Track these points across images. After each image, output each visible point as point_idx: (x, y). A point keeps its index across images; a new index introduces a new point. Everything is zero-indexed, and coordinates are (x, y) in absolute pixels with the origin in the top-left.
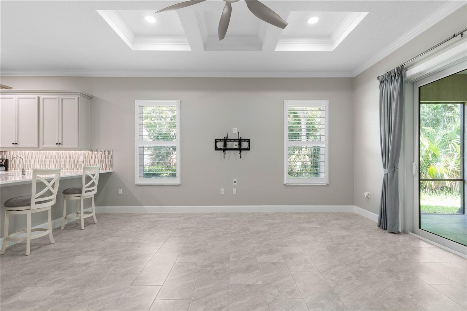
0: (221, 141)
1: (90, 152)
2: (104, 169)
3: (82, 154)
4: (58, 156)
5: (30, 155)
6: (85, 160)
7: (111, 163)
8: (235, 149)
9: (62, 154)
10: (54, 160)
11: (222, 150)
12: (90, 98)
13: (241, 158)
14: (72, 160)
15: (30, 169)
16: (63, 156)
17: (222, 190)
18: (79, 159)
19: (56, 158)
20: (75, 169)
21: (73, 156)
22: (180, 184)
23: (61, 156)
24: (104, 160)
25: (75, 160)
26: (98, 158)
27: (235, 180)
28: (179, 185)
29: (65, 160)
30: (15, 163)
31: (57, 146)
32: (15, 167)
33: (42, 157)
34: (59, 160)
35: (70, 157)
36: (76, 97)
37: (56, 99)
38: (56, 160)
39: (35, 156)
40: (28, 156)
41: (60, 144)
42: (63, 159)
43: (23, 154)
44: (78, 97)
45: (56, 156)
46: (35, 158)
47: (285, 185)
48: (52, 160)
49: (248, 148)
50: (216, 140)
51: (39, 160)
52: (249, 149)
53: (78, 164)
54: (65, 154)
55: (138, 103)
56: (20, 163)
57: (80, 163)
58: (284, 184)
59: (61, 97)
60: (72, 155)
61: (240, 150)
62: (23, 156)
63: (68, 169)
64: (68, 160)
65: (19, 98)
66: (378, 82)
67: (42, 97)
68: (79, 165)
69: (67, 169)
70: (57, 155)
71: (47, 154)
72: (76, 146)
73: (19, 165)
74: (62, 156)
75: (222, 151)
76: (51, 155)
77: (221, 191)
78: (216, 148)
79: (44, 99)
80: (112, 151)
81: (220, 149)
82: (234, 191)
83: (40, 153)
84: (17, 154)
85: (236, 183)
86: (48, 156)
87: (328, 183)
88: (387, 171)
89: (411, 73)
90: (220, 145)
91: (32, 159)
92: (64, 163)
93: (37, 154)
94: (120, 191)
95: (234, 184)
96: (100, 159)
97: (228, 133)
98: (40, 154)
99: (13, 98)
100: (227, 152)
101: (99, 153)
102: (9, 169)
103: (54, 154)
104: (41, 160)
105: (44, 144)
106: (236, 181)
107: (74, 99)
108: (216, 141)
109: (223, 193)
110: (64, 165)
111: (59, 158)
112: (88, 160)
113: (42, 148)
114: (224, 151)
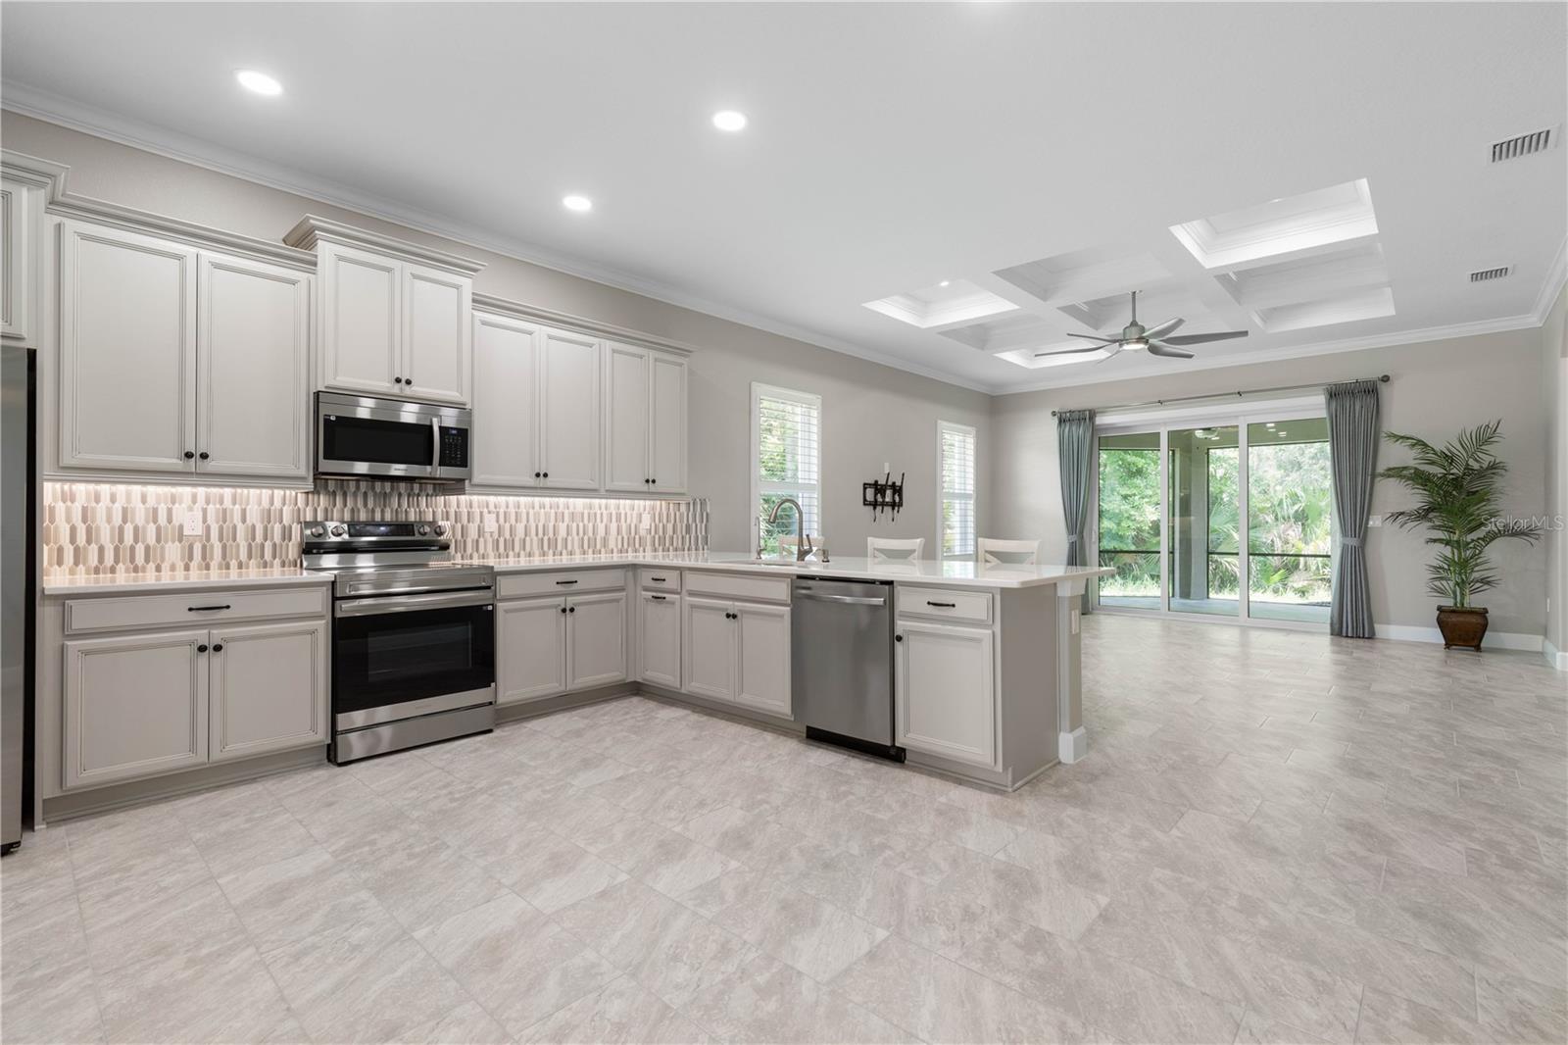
0: (873, 487)
2: (694, 547)
3: (647, 509)
4: (589, 514)
5: (512, 510)
6: (653, 525)
7: (706, 532)
8: (887, 504)
9: (600, 509)
10: (578, 526)
13: (891, 520)
15: (511, 553)
16: (602, 514)
18: (640, 521)
19: (583, 521)
20: (630, 549)
21: (626, 514)
23: (595, 514)
24: (694, 525)
25: (630, 526)
26: (681, 521)
29: (606, 526)
30: (462, 536)
32: (465, 551)
34: (591, 525)
35: (619, 516)
36: (685, 362)
38: (584, 526)
39: (528, 514)
40: (505, 513)
41: (654, 482)
42: (602, 521)
43: (492, 508)
45: (583, 514)
46: (528, 521)
48: (575, 525)
50: (865, 484)
51: (537, 526)
52: (901, 504)
53: (637, 537)
54: (606, 509)
56: (479, 536)
57: (643, 533)
59: (654, 354)
60: (623, 512)
61: (892, 505)
62: (489, 512)
63: (615, 550)
64: (614, 526)
66: (1056, 420)
67: (609, 344)
68: (640, 538)
69: (612, 550)
70: (586, 512)
71: (561, 506)
72: (685, 491)
73: (477, 541)
74: (599, 512)
75: (872, 507)
76: (571, 509)
78: (865, 502)
80: (708, 503)
81: (870, 504)
83: (542, 506)
84: (471, 507)
86: (563, 513)
88: (1074, 538)
89: (1100, 420)
90: (870, 495)
91: (516, 521)
92: (603, 535)
93: (533, 508)
96: (685, 522)
98: (540, 508)
100: (878, 509)
103: (579, 509)
104: (544, 526)
105: (612, 480)
107: (680, 365)
108: (866, 486)
110: (605, 541)
111: (592, 517)
112: (661, 525)
113: (607, 491)
114: (875, 508)
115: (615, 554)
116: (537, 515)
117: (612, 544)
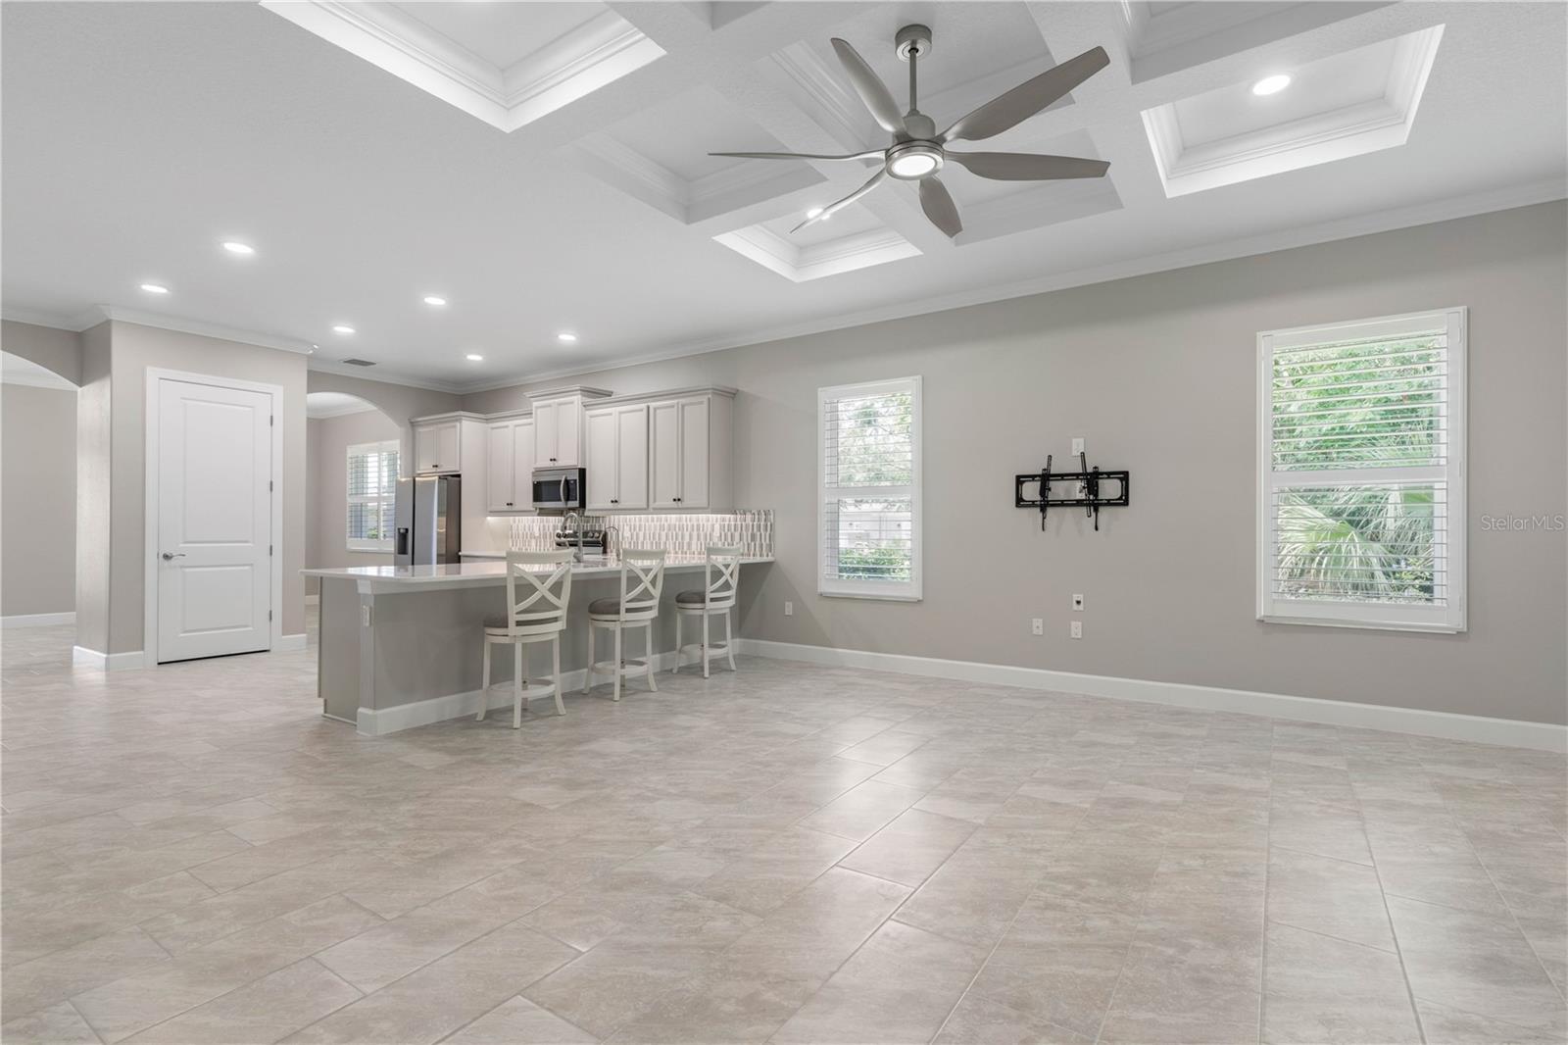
0: (1033, 480)
1: (732, 516)
2: (758, 554)
3: (719, 520)
4: (679, 526)
5: (637, 524)
6: (723, 534)
7: (770, 540)
8: (1079, 503)
9: (686, 522)
10: (673, 534)
11: (1036, 506)
12: (733, 395)
13: (1097, 529)
14: (702, 533)
16: (687, 526)
17: (1037, 622)
18: (713, 530)
19: (675, 530)
21: (703, 525)
22: (921, 598)
23: (683, 525)
24: (758, 533)
25: (706, 534)
26: (747, 529)
27: (1076, 597)
28: (919, 601)
29: (690, 534)
30: (616, 539)
31: (674, 504)
33: (655, 526)
34: (680, 533)
35: (698, 526)
36: (705, 399)
37: (673, 406)
38: (676, 533)
39: (645, 525)
40: (635, 526)
41: (679, 500)
42: (687, 531)
43: (628, 521)
44: (709, 399)
45: (676, 525)
46: (645, 529)
47: (1259, 621)
48: (671, 533)
49: (1121, 498)
50: (1018, 477)
51: (650, 533)
52: (1124, 500)
54: (690, 521)
55: (824, 394)
57: (715, 540)
58: (1258, 617)
59: (683, 401)
60: (701, 524)
61: (1094, 504)
62: (627, 525)
63: (696, 552)
64: (695, 533)
65: (621, 413)
67: (653, 405)
69: (694, 552)
70: (678, 523)
71: (662, 520)
72: (706, 505)
74: (685, 525)
75: (1038, 509)
76: (669, 522)
77: (1034, 628)
78: (1020, 501)
79: (655, 409)
80: (772, 513)
81: (1033, 504)
82: (1076, 629)
83: (653, 521)
84: (619, 522)
85: (1081, 607)
86: (664, 525)
87: (1462, 626)
90: (1031, 491)
91: (639, 530)
92: (688, 541)
93: (647, 521)
94: (789, 608)
95: (1075, 607)
96: (750, 531)
97: (1050, 456)
98: (651, 522)
99: (610, 414)
100: (1050, 511)
101: (749, 517)
102: (608, 550)
103: (673, 522)
104: (654, 532)
105: (655, 501)
106: (1080, 597)
107: (702, 403)
108: (1020, 480)
109: (1041, 633)
110: (689, 544)
111: (681, 528)
112: (729, 533)
113: (654, 509)
114: (1043, 509)
115: (696, 555)
116: (650, 526)
117: (694, 547)
